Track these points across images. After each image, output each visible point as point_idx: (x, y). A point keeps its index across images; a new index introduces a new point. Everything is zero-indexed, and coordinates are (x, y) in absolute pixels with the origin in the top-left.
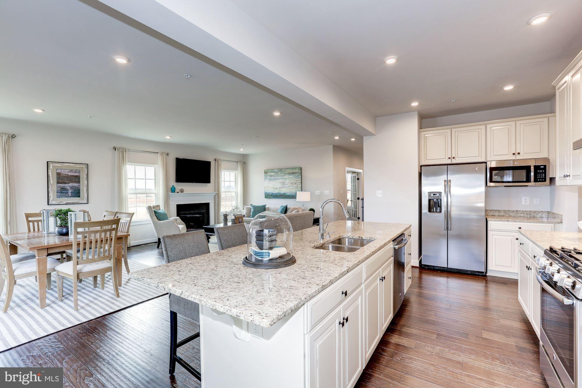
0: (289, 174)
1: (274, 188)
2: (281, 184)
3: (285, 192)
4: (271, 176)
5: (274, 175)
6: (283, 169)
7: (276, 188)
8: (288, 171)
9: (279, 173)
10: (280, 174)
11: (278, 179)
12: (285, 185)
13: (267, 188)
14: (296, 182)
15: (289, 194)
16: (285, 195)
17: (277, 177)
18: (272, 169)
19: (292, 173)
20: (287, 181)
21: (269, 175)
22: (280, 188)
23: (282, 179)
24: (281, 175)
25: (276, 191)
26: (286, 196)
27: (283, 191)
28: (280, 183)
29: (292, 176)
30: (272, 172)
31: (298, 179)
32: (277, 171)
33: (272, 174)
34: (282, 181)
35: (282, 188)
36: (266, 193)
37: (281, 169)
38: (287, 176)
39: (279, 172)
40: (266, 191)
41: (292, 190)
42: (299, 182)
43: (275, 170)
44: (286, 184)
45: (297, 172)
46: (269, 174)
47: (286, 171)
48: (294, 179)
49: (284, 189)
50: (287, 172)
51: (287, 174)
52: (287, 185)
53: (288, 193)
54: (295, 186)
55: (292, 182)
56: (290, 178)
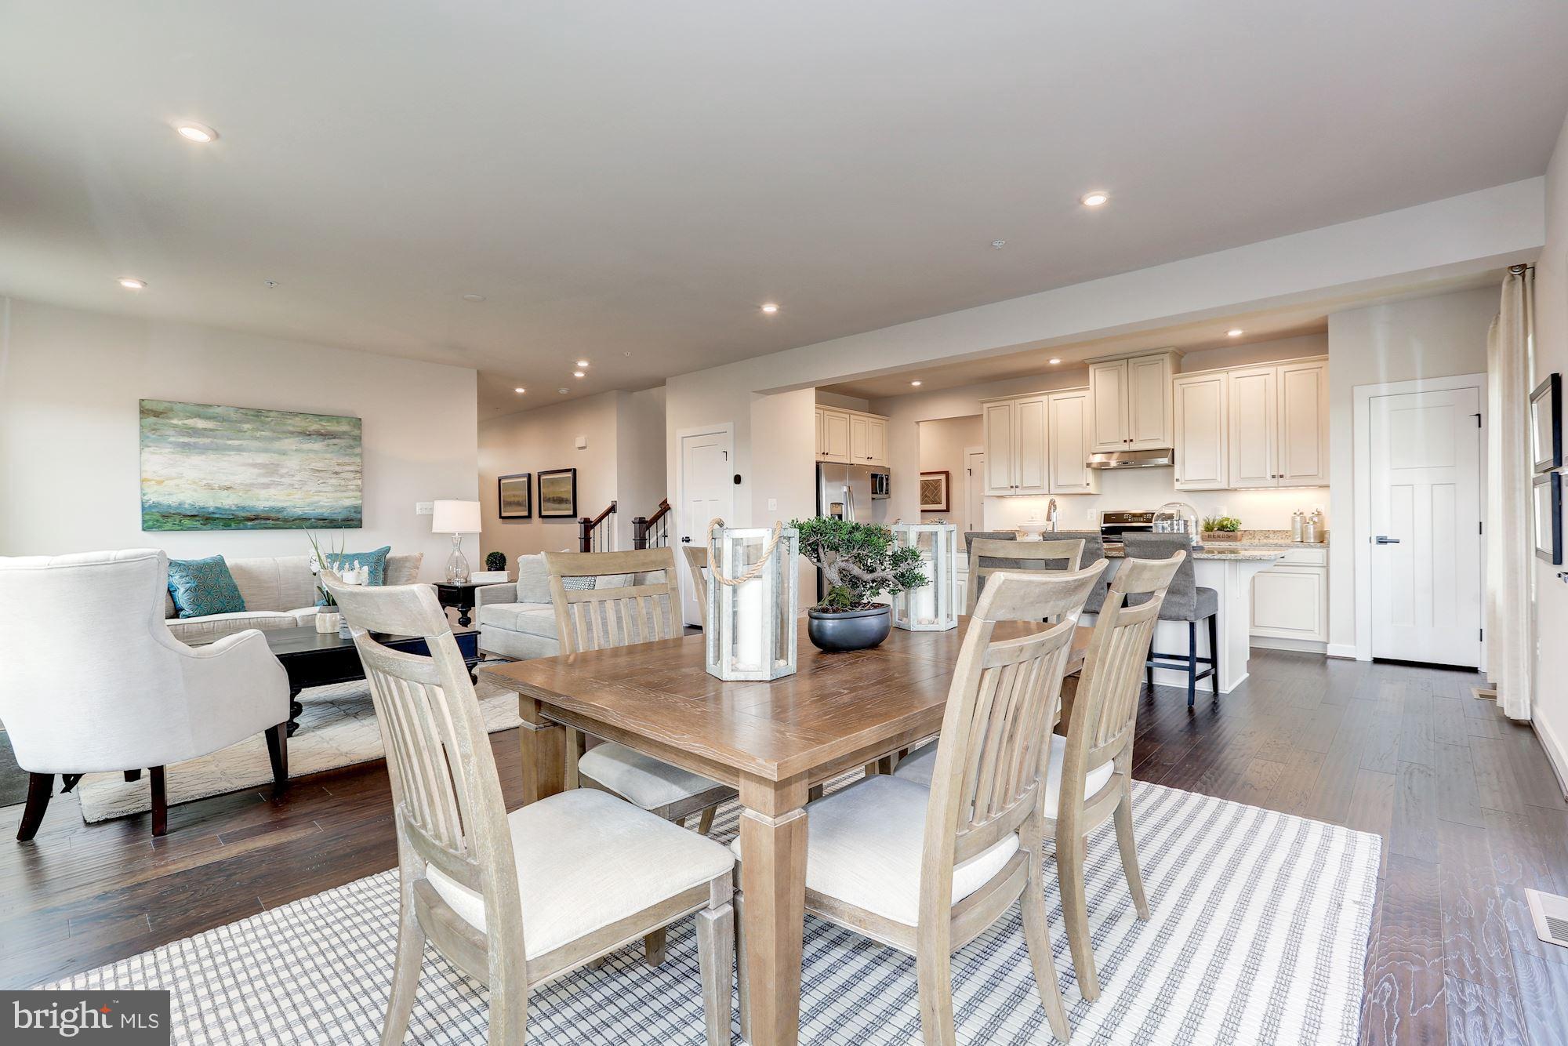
0: (307, 434)
1: (209, 487)
2: (256, 471)
3: (280, 505)
4: (194, 432)
5: (211, 430)
6: (271, 414)
7: (228, 488)
8: (299, 423)
9: (246, 426)
10: (253, 430)
11: (239, 449)
12: (282, 476)
13: (160, 483)
14: (337, 469)
15: (301, 513)
16: (280, 516)
17: (230, 442)
18: (199, 405)
19: (322, 435)
20: (292, 463)
21: (175, 426)
22: (252, 485)
23: (266, 451)
24: (258, 434)
25: (228, 501)
26: (285, 520)
27: (265, 500)
28: (255, 465)
29: (318, 445)
30: (199, 416)
31: (347, 459)
32: (234, 416)
33: (201, 424)
34: (262, 458)
35: (266, 486)
36: (156, 505)
37: (259, 411)
38: (290, 444)
39: (248, 423)
40: (153, 498)
41: (316, 499)
42: (352, 468)
43: (218, 410)
44: (283, 471)
45: (344, 433)
46: (175, 421)
47: (290, 421)
48: (328, 456)
49: (272, 491)
50: (291, 429)
51: (292, 433)
52: (293, 476)
53: (295, 507)
54: (334, 481)
55: (319, 465)
56: (310, 451)
